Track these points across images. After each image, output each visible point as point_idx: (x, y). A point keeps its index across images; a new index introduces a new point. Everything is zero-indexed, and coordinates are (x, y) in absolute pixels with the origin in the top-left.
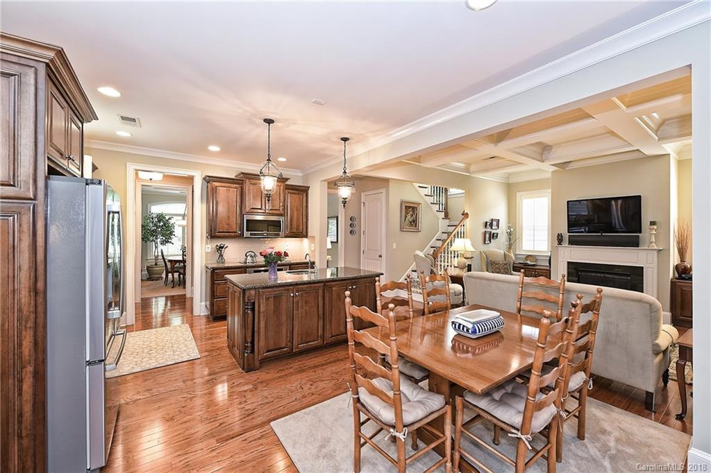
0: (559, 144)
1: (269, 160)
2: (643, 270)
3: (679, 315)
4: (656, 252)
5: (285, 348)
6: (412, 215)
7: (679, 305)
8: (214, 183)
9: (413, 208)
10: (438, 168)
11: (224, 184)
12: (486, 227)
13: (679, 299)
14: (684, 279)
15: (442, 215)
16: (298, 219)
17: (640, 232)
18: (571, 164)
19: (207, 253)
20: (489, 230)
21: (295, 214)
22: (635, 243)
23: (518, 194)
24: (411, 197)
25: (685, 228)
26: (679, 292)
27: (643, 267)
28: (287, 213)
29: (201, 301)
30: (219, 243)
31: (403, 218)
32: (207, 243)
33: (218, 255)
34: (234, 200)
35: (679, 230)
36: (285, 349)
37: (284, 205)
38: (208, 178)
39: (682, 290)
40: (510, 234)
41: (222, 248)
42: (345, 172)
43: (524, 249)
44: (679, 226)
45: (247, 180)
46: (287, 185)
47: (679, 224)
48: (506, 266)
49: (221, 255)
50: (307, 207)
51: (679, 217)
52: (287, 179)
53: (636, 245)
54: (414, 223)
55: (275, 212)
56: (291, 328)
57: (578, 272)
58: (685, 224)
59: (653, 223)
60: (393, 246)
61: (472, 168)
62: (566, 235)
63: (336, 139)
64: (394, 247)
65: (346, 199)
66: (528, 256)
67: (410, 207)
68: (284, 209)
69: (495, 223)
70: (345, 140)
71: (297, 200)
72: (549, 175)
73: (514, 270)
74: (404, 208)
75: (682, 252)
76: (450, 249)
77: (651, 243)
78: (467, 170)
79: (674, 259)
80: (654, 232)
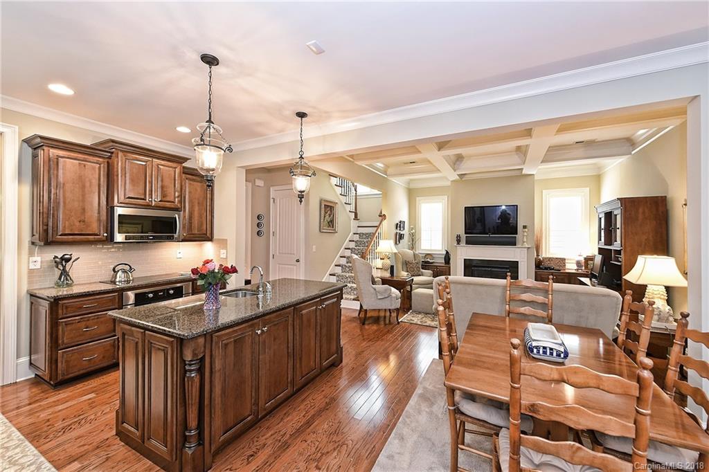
0: (470, 157)
1: (210, 121)
2: (518, 265)
4: (526, 249)
5: (249, 415)
6: (330, 215)
8: (52, 151)
9: (331, 207)
10: (367, 167)
11: (72, 154)
12: (397, 228)
15: (353, 215)
16: (200, 216)
17: (517, 234)
18: (466, 176)
19: (31, 272)
20: (398, 231)
21: (196, 209)
22: (513, 243)
23: (417, 198)
24: (330, 197)
26: (539, 279)
27: (518, 262)
28: (185, 207)
29: (18, 357)
30: (60, 252)
31: (322, 217)
32: (31, 254)
33: (57, 272)
34: (95, 182)
36: (249, 418)
37: (180, 196)
38: (38, 140)
41: (68, 260)
42: (301, 157)
43: (422, 248)
45: (120, 154)
46: (184, 167)
48: (418, 265)
49: (64, 273)
50: (212, 200)
52: (186, 159)
53: (514, 244)
54: (331, 223)
55: (168, 205)
56: (257, 383)
57: (472, 268)
59: (525, 227)
60: (312, 248)
61: (390, 171)
62: (464, 236)
63: (290, 112)
64: (314, 250)
65: (303, 192)
66: (428, 254)
67: (328, 206)
68: (180, 202)
69: (402, 225)
70: (302, 115)
71: (199, 189)
72: (449, 183)
73: (422, 269)
74: (323, 206)
76: (376, 251)
77: (524, 242)
78: (385, 173)
79: (534, 255)
80: (526, 234)
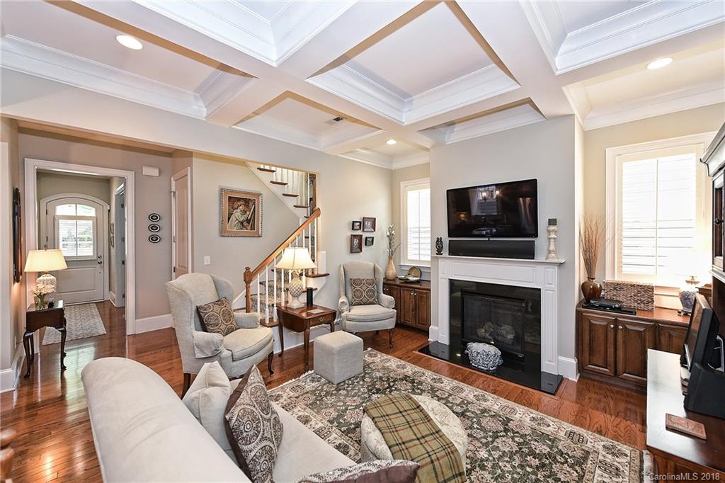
2: (540, 294)
3: (587, 362)
4: (556, 267)
6: (244, 212)
7: (586, 348)
12: (354, 228)
13: (587, 338)
14: (593, 307)
17: (536, 236)
20: (359, 233)
22: (527, 253)
23: (402, 183)
25: (594, 229)
26: (586, 327)
27: (540, 290)
35: (585, 232)
39: (591, 324)
40: (391, 237)
43: (409, 258)
44: (585, 226)
47: (585, 223)
48: (370, 287)
51: (585, 213)
53: (531, 255)
58: (594, 223)
59: (552, 222)
62: (446, 240)
64: (207, 262)
66: (413, 268)
69: (368, 224)
74: (226, 199)
75: (590, 265)
77: (549, 252)
79: (580, 276)
80: (553, 236)
